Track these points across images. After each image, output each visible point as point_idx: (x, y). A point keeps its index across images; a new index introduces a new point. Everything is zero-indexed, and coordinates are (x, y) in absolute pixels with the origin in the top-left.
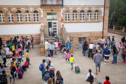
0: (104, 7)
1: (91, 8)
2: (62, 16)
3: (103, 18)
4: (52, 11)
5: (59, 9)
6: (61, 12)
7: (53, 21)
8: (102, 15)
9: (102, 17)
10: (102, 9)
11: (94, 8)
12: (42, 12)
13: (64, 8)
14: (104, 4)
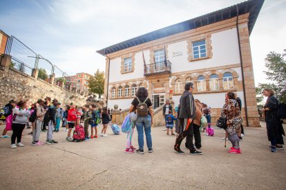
0: (242, 66)
1: (215, 71)
2: (171, 86)
3: (242, 83)
4: (158, 81)
5: (167, 79)
6: (170, 81)
7: (161, 94)
8: (240, 79)
9: (238, 82)
10: (238, 70)
11: (220, 71)
12: (148, 84)
13: (172, 77)
14: (239, 62)
